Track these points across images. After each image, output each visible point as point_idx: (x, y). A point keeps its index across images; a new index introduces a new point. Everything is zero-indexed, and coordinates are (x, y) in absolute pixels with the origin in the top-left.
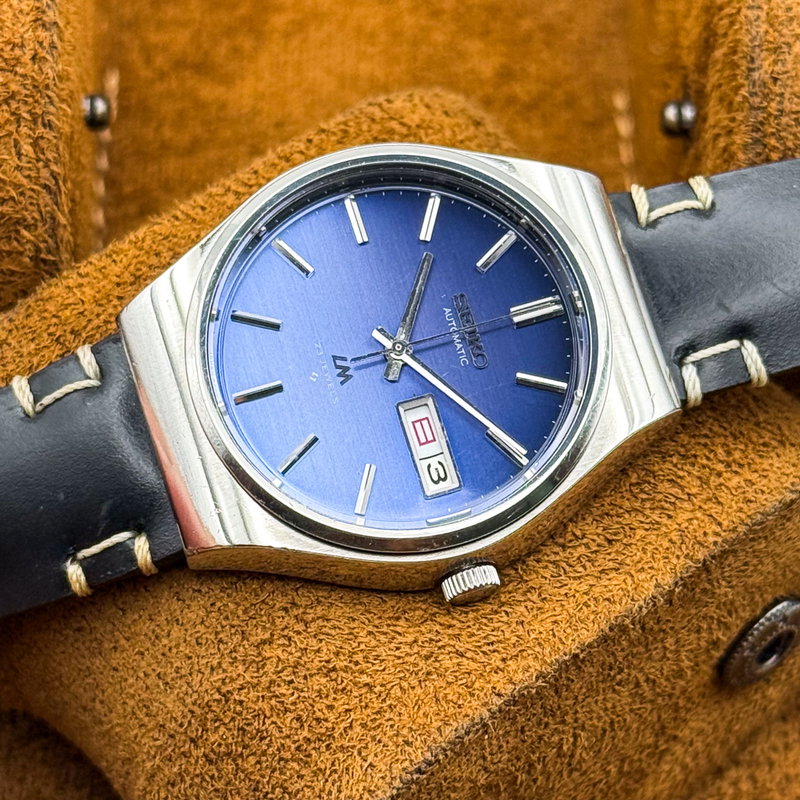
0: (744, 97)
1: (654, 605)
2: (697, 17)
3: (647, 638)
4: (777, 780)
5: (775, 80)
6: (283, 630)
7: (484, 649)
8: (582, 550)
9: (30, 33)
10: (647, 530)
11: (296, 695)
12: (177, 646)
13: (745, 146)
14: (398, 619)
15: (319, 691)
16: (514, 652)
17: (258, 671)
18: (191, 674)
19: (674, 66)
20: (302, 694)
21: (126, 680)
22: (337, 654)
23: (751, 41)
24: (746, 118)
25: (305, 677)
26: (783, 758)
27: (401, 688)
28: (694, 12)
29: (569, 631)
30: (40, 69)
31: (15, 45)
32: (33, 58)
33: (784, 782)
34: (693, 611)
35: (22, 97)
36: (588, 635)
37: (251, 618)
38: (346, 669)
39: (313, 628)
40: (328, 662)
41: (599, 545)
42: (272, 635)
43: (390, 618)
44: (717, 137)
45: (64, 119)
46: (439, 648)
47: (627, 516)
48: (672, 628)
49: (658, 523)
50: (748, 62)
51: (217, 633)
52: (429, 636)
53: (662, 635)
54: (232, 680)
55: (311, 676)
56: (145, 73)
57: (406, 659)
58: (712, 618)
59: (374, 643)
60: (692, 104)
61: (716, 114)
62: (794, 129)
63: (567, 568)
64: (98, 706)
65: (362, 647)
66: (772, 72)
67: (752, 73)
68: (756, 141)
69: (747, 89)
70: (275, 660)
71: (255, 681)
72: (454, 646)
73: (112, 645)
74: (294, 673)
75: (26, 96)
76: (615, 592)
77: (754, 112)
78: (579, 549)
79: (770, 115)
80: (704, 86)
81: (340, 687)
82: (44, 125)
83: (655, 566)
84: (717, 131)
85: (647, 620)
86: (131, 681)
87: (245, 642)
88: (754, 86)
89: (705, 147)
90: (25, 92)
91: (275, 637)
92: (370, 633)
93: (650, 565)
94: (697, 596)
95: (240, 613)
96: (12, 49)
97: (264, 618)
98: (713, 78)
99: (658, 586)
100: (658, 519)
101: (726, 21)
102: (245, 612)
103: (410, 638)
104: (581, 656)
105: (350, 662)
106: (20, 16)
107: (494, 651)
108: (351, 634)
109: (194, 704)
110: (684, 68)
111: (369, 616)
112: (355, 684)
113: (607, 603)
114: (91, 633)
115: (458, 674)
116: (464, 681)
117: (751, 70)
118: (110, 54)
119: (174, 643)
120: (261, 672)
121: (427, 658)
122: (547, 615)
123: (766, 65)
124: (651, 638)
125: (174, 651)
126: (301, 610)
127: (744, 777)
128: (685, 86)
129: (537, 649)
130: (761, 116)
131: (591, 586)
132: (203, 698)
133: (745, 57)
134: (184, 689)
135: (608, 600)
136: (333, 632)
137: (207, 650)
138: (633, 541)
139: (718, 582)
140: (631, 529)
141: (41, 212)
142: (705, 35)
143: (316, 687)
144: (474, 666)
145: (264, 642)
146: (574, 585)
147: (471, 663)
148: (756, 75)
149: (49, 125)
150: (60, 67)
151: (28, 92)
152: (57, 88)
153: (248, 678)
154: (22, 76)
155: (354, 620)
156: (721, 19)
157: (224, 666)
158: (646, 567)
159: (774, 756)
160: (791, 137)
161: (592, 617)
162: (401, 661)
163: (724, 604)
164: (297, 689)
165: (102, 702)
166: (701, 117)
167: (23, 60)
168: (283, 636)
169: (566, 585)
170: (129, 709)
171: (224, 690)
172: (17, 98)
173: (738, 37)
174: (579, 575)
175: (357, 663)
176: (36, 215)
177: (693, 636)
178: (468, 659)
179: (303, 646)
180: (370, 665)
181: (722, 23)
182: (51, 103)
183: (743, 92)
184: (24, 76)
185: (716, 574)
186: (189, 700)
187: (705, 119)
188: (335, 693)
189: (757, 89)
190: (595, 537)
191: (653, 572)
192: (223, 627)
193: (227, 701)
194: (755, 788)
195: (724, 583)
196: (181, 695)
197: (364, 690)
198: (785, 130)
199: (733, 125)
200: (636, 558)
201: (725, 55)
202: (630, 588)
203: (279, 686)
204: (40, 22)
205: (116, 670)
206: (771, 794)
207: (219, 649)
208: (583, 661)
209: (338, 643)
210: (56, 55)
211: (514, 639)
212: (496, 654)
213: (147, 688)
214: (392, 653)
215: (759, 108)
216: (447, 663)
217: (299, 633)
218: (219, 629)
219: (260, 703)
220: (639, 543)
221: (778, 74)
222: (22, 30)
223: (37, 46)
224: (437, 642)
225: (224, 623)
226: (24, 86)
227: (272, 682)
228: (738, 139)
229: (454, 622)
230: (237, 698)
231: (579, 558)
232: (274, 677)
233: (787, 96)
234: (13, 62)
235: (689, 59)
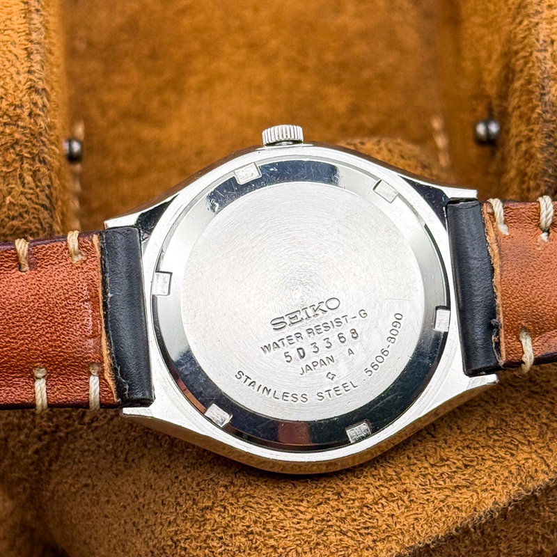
0: (539, 114)
1: (492, 517)
3: (484, 541)
6: (221, 501)
7: (361, 531)
9: (26, 97)
11: (223, 548)
12: (149, 504)
14: (302, 501)
15: (239, 547)
16: (383, 536)
17: (200, 528)
18: (155, 525)
19: (480, 96)
20: (227, 548)
21: (112, 524)
22: (256, 522)
25: (231, 536)
27: (297, 552)
29: (425, 527)
30: (35, 122)
31: (16, 106)
32: (30, 115)
34: (523, 526)
35: (23, 143)
36: (439, 530)
37: (201, 490)
38: (260, 534)
39: (241, 502)
40: (248, 527)
42: (213, 503)
43: (296, 500)
45: (54, 156)
46: (329, 526)
48: (505, 536)
50: (540, 89)
51: (176, 498)
52: (323, 516)
53: (497, 540)
54: (181, 532)
55: (235, 535)
56: (102, 123)
57: (304, 531)
58: (538, 533)
59: (282, 517)
60: (496, 122)
61: (517, 128)
63: (432, 481)
64: (93, 541)
65: (274, 519)
69: (540, 108)
70: (212, 522)
71: (197, 535)
72: (339, 527)
73: (106, 499)
74: (224, 532)
75: (26, 141)
76: (463, 503)
80: (506, 109)
81: (254, 546)
82: (40, 162)
83: (496, 488)
85: (486, 527)
86: (115, 526)
87: (195, 506)
88: (545, 105)
90: (25, 139)
91: (216, 505)
92: (281, 509)
93: (492, 487)
94: (526, 516)
95: (194, 485)
96: (14, 109)
97: (210, 491)
98: (514, 102)
99: (495, 503)
102: (198, 485)
103: (309, 517)
104: (432, 546)
105: (264, 529)
106: (19, 85)
107: (368, 534)
108: (268, 509)
109: (154, 546)
110: (488, 97)
111: (282, 497)
112: (265, 545)
113: (456, 510)
114: (93, 488)
115: (339, 547)
116: (343, 553)
118: (77, 111)
119: (147, 502)
120: (202, 528)
121: (319, 532)
122: (411, 513)
124: (488, 542)
125: (146, 507)
126: (236, 488)
128: (490, 109)
129: (400, 537)
131: (447, 496)
132: (161, 543)
134: (149, 535)
135: (457, 508)
136: (255, 506)
137: (168, 509)
139: (543, 507)
143: (237, 544)
144: (351, 542)
145: (207, 508)
146: (435, 494)
147: (350, 540)
148: (547, 98)
149: (43, 161)
150: (49, 119)
151: (27, 139)
152: (48, 134)
153: (192, 533)
154: (22, 127)
155: (271, 499)
157: (178, 522)
158: (489, 488)
161: (443, 519)
162: (299, 532)
163: (548, 524)
164: (225, 544)
165: (95, 539)
167: (22, 116)
168: (221, 505)
169: (429, 493)
170: (112, 546)
171: (175, 539)
172: (20, 143)
174: (440, 486)
175: (268, 530)
177: (522, 545)
178: (348, 537)
179: (233, 514)
180: (277, 533)
182: (45, 145)
183: (538, 110)
184: (24, 128)
185: (542, 501)
186: (151, 544)
188: (250, 549)
189: (548, 108)
191: (493, 493)
192: (181, 494)
193: (176, 547)
195: (547, 508)
196: (146, 539)
197: (270, 550)
200: (483, 481)
202: (474, 502)
203: (212, 540)
204: (33, 89)
205: (106, 517)
207: (176, 509)
208: (434, 550)
209: (257, 514)
210: (46, 111)
211: (384, 527)
212: (370, 536)
213: (125, 531)
214: (295, 526)
216: (333, 538)
217: (232, 504)
218: (179, 495)
219: (198, 551)
222: (21, 95)
223: (32, 106)
224: (328, 521)
225: (182, 491)
226: (24, 134)
227: (208, 537)
229: (341, 507)
230: (183, 545)
231: (441, 474)
232: (210, 533)
234: (15, 119)
235: (492, 91)
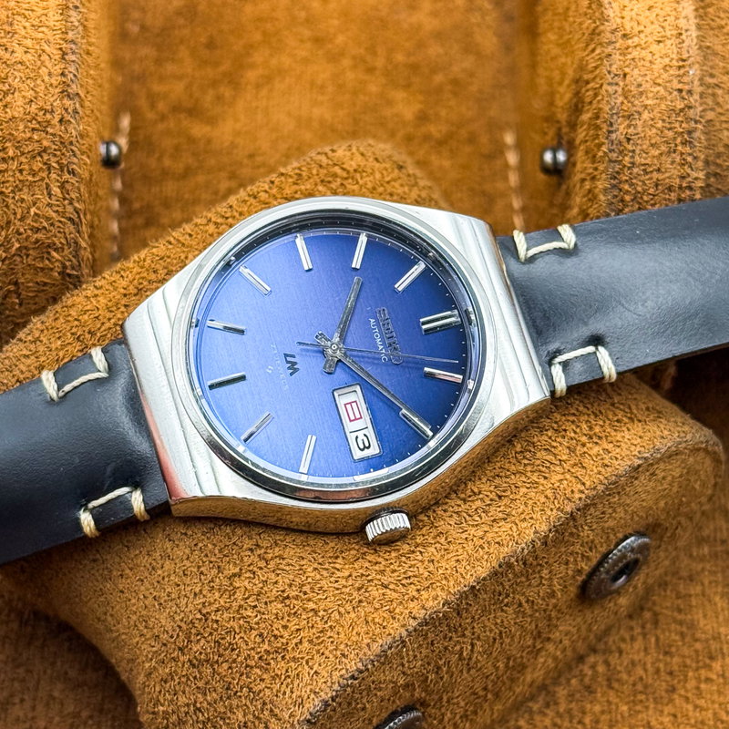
0: (605, 152)
1: (534, 547)
2: (569, 86)
3: (527, 571)
4: (625, 664)
5: (629, 140)
6: (249, 566)
7: (403, 582)
8: (478, 503)
9: (58, 101)
10: (528, 488)
11: (259, 617)
12: (169, 576)
13: (605, 190)
14: (337, 557)
15: (277, 614)
16: (427, 584)
17: (230, 598)
18: (179, 598)
19: (551, 119)
20: (264, 616)
21: (130, 600)
22: (290, 585)
23: (610, 110)
24: (606, 168)
25: (266, 603)
26: (629, 647)
27: (339, 613)
28: (567, 82)
29: (468, 568)
30: (66, 129)
31: (46, 111)
32: (61, 121)
34: (563, 550)
35: (51, 151)
36: (483, 571)
37: (225, 556)
38: (297, 598)
39: (272, 565)
40: (283, 591)
41: (491, 500)
42: (241, 570)
43: (330, 557)
44: (583, 180)
46: (369, 581)
47: (513, 477)
48: (546, 563)
49: (536, 483)
50: (608, 126)
51: (199, 567)
52: (361, 571)
53: (539, 568)
54: (210, 604)
55: (270, 602)
57: (344, 590)
58: (577, 553)
59: (318, 577)
60: (564, 150)
61: (582, 164)
62: (643, 178)
63: (467, 517)
64: (109, 619)
65: (310, 580)
66: (626, 134)
67: (611, 135)
68: (614, 186)
69: (607, 146)
70: (243, 589)
71: (228, 605)
72: (380, 580)
73: (119, 573)
74: (258, 600)
75: (55, 150)
76: (503, 537)
77: (612, 164)
78: (476, 502)
79: (625, 166)
80: (574, 140)
81: (293, 611)
83: (534, 516)
84: (583, 176)
85: (527, 557)
86: (133, 601)
87: (220, 574)
88: (612, 144)
89: (575, 186)
90: (54, 147)
91: (244, 571)
92: (315, 569)
93: (530, 516)
94: (566, 538)
95: (217, 551)
96: (44, 114)
97: (235, 557)
98: (581, 134)
99: (536, 532)
100: (537, 480)
101: (590, 93)
102: (220, 551)
103: (347, 573)
104: (477, 587)
105: (300, 592)
106: (50, 89)
107: (411, 584)
108: (301, 569)
109: (182, 620)
110: (558, 122)
111: (314, 555)
112: (304, 609)
113: (497, 545)
114: (103, 563)
115: (383, 602)
116: (388, 607)
117: (610, 132)
118: (123, 101)
119: (166, 574)
120: (232, 598)
121: (359, 589)
122: (452, 555)
123: (621, 128)
124: (530, 571)
125: (166, 579)
126: (263, 551)
127: (600, 662)
128: (559, 136)
129: (444, 582)
130: (617, 167)
131: (486, 532)
132: (188, 617)
133: (605, 122)
134: (173, 609)
135: (498, 543)
136: (287, 568)
137: (191, 580)
138: (518, 497)
139: (582, 527)
140: (516, 487)
142: (575, 100)
143: (274, 611)
144: (395, 595)
145: (234, 575)
146: (472, 531)
147: (393, 594)
148: (614, 136)
150: (81, 127)
151: (56, 148)
152: (79, 143)
153: (222, 603)
154: (52, 134)
155: (303, 558)
156: (587, 91)
157: (204, 592)
158: (527, 517)
159: (623, 646)
160: (640, 183)
161: (486, 557)
162: (339, 592)
163: (587, 543)
164: (259, 612)
165: (112, 615)
166: (570, 162)
167: (52, 122)
168: (250, 571)
169: (466, 531)
170: (132, 623)
171: (204, 611)
173: (601, 106)
174: (476, 523)
175: (305, 593)
176: (63, 240)
177: (563, 567)
178: (391, 590)
179: (264, 579)
180: (315, 595)
181: (588, 94)
183: (604, 149)
185: (581, 521)
186: (177, 618)
187: (574, 165)
188: (289, 616)
189: (615, 147)
190: (489, 494)
191: (532, 521)
192: (203, 562)
193: (206, 620)
194: (608, 670)
195: (586, 528)
196: (172, 614)
197: (311, 614)
198: (636, 178)
199: (596, 173)
200: (520, 510)
201: (590, 119)
202: (515, 534)
203: (246, 609)
204: (66, 93)
205: (122, 592)
207: (200, 579)
208: (479, 590)
209: (291, 577)
210: (78, 118)
211: (426, 574)
212: (412, 586)
213: (146, 607)
214: (333, 585)
215: (616, 161)
216: (375, 593)
217: (261, 568)
218: (201, 564)
219: (231, 623)
220: (522, 499)
221: (631, 135)
222: (52, 99)
223: (63, 112)
224: (367, 576)
225: (204, 559)
227: (240, 606)
228: (600, 185)
229: (380, 560)
230: (214, 618)
231: (476, 510)
232: (242, 603)
233: (637, 152)
234: (45, 124)
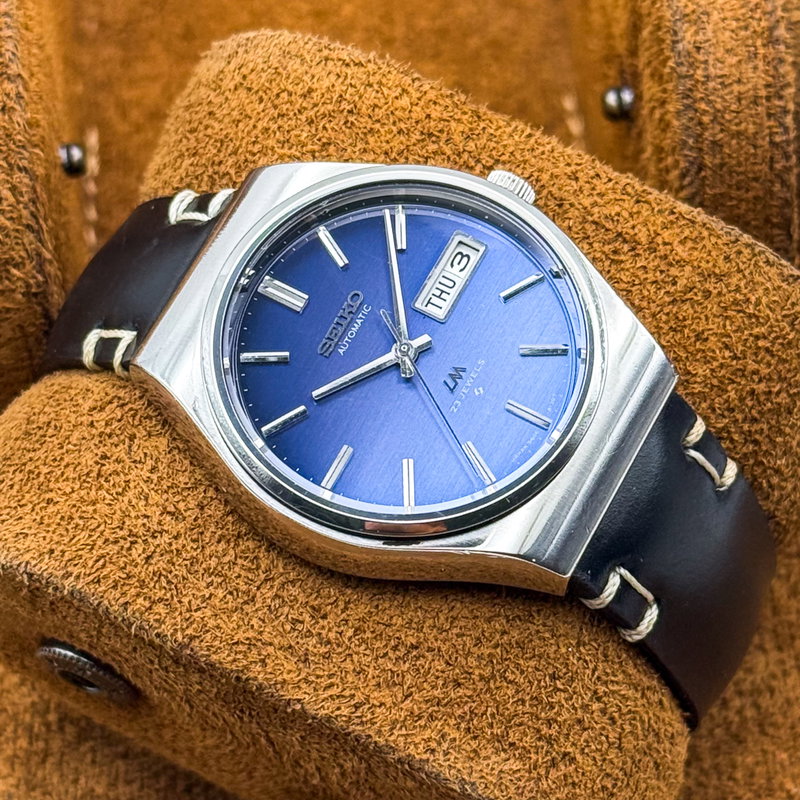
0: (672, 68)
4: (779, 704)
5: (698, 49)
13: (678, 113)
23: (673, 16)
24: (676, 87)
26: (782, 684)
30: (10, 118)
32: (3, 109)
33: (786, 706)
44: (652, 109)
45: (38, 162)
50: (672, 36)
62: (721, 93)
66: (695, 42)
67: (677, 45)
68: (688, 107)
69: (673, 60)
77: (683, 81)
79: (697, 81)
80: (636, 67)
82: (20, 170)
84: (652, 104)
88: (679, 56)
89: (644, 123)
98: (643, 56)
117: (675, 42)
123: (688, 36)
127: (748, 705)
128: (622, 72)
130: (689, 83)
133: (668, 31)
141: (27, 250)
142: (632, 20)
148: (680, 46)
149: (24, 170)
150: (29, 115)
152: (28, 134)
159: (774, 683)
160: (719, 100)
173: (660, 14)
176: (23, 254)
182: (25, 148)
183: (671, 63)
189: (683, 59)
194: (759, 714)
198: (713, 94)
199: (665, 96)
201: (651, 33)
204: (5, 76)
206: (774, 717)
210: (23, 104)
215: (686, 77)
221: (701, 43)
223: (5, 98)
228: (671, 108)
233: (711, 62)
235: (621, 46)
